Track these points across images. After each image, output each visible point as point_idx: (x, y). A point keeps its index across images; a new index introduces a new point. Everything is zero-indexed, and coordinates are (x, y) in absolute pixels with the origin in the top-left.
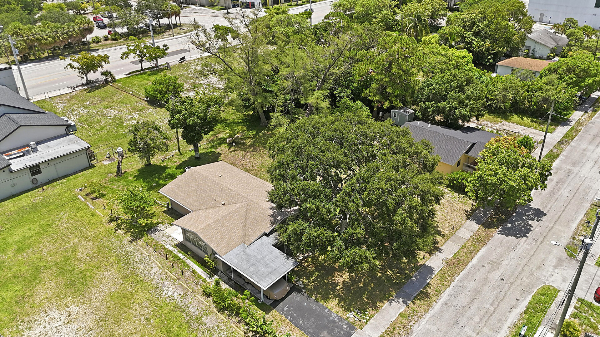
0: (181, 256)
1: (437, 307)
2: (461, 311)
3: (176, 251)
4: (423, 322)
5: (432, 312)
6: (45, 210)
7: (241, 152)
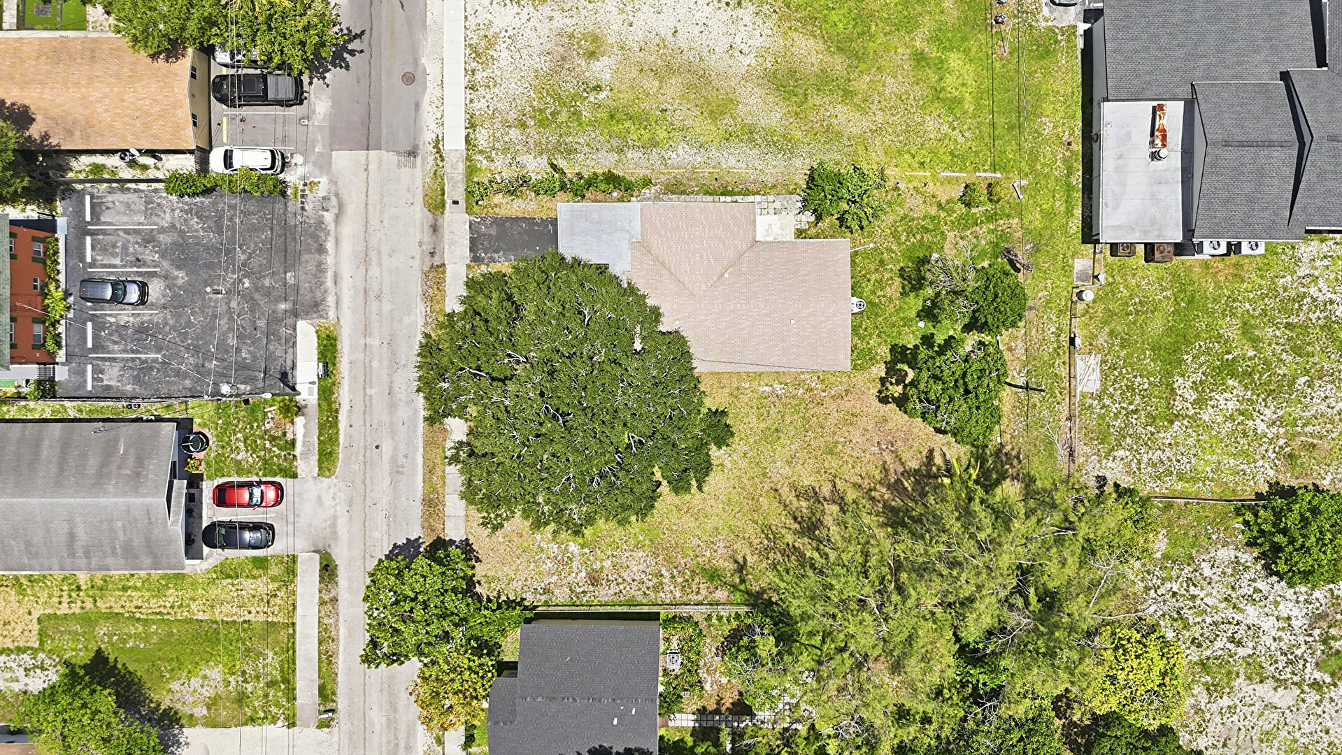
2: (394, 364)
6: (1001, 121)
7: (914, 464)
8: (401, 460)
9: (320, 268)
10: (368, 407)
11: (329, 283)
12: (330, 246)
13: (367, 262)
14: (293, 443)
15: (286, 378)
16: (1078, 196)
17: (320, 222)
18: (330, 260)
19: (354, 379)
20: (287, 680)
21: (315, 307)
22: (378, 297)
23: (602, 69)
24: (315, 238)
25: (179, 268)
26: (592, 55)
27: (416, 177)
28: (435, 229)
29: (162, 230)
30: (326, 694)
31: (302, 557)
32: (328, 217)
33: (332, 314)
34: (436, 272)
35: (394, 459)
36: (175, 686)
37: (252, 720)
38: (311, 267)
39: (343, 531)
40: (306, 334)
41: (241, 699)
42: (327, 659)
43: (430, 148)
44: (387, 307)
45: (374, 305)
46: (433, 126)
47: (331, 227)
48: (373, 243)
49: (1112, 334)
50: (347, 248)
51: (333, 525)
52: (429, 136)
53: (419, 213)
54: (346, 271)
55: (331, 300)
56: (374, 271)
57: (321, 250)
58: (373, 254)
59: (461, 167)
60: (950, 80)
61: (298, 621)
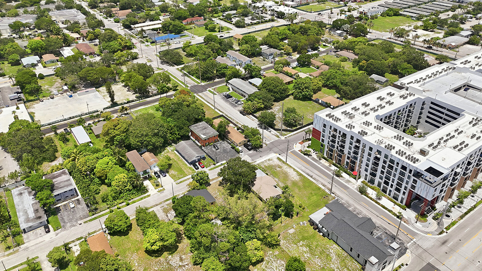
20: (180, 178)
26: (279, 168)
30: (181, 182)
36: (172, 171)
37: (172, 178)
41: (175, 176)
49: (300, 230)
60: (312, 197)
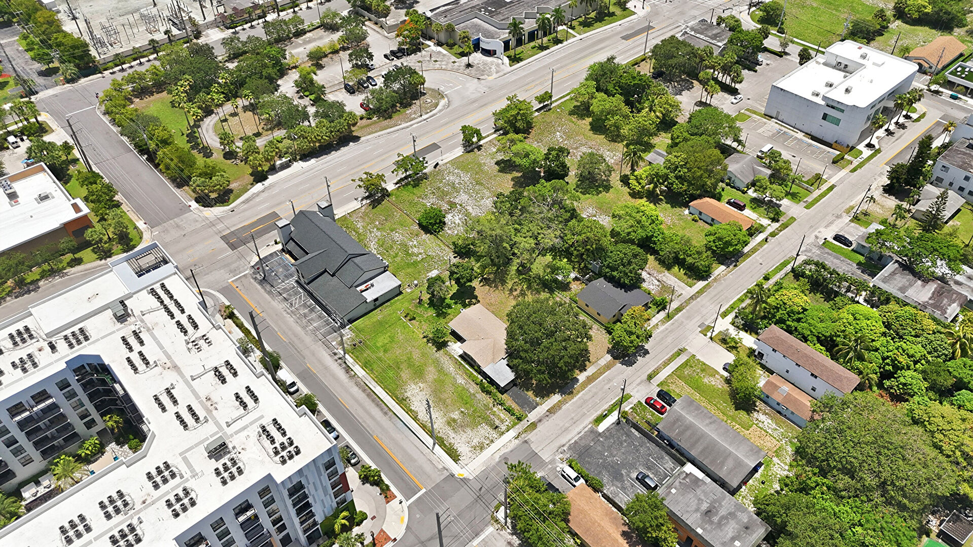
0: (462, 362)
1: (575, 399)
2: (585, 402)
3: (459, 359)
4: (567, 405)
5: (572, 401)
6: (387, 326)
7: (487, 287)
8: (606, 381)
9: (581, 439)
10: (602, 399)
11: (583, 433)
12: (573, 441)
13: (567, 429)
14: (631, 408)
15: (618, 423)
16: (392, 301)
17: (570, 448)
18: (576, 438)
19: (599, 408)
20: (686, 364)
21: (592, 431)
22: (573, 419)
23: (456, 415)
24: (574, 447)
25: (622, 474)
26: (454, 420)
27: (532, 436)
28: (540, 421)
29: (617, 487)
30: (678, 354)
31: (656, 384)
32: (565, 448)
33: (590, 426)
34: (551, 411)
35: (607, 383)
36: (720, 387)
38: (583, 441)
39: (639, 380)
40: (602, 427)
41: (703, 370)
42: (670, 360)
43: (520, 438)
44: (573, 415)
45: (575, 418)
46: (513, 442)
47: (567, 445)
48: (560, 432)
50: (569, 437)
51: (640, 384)
52: (517, 441)
53: (540, 427)
54: (575, 432)
55: (586, 429)
56: (567, 425)
57: (576, 442)
58: (563, 429)
59: (517, 427)
60: (386, 342)
61: (670, 373)
